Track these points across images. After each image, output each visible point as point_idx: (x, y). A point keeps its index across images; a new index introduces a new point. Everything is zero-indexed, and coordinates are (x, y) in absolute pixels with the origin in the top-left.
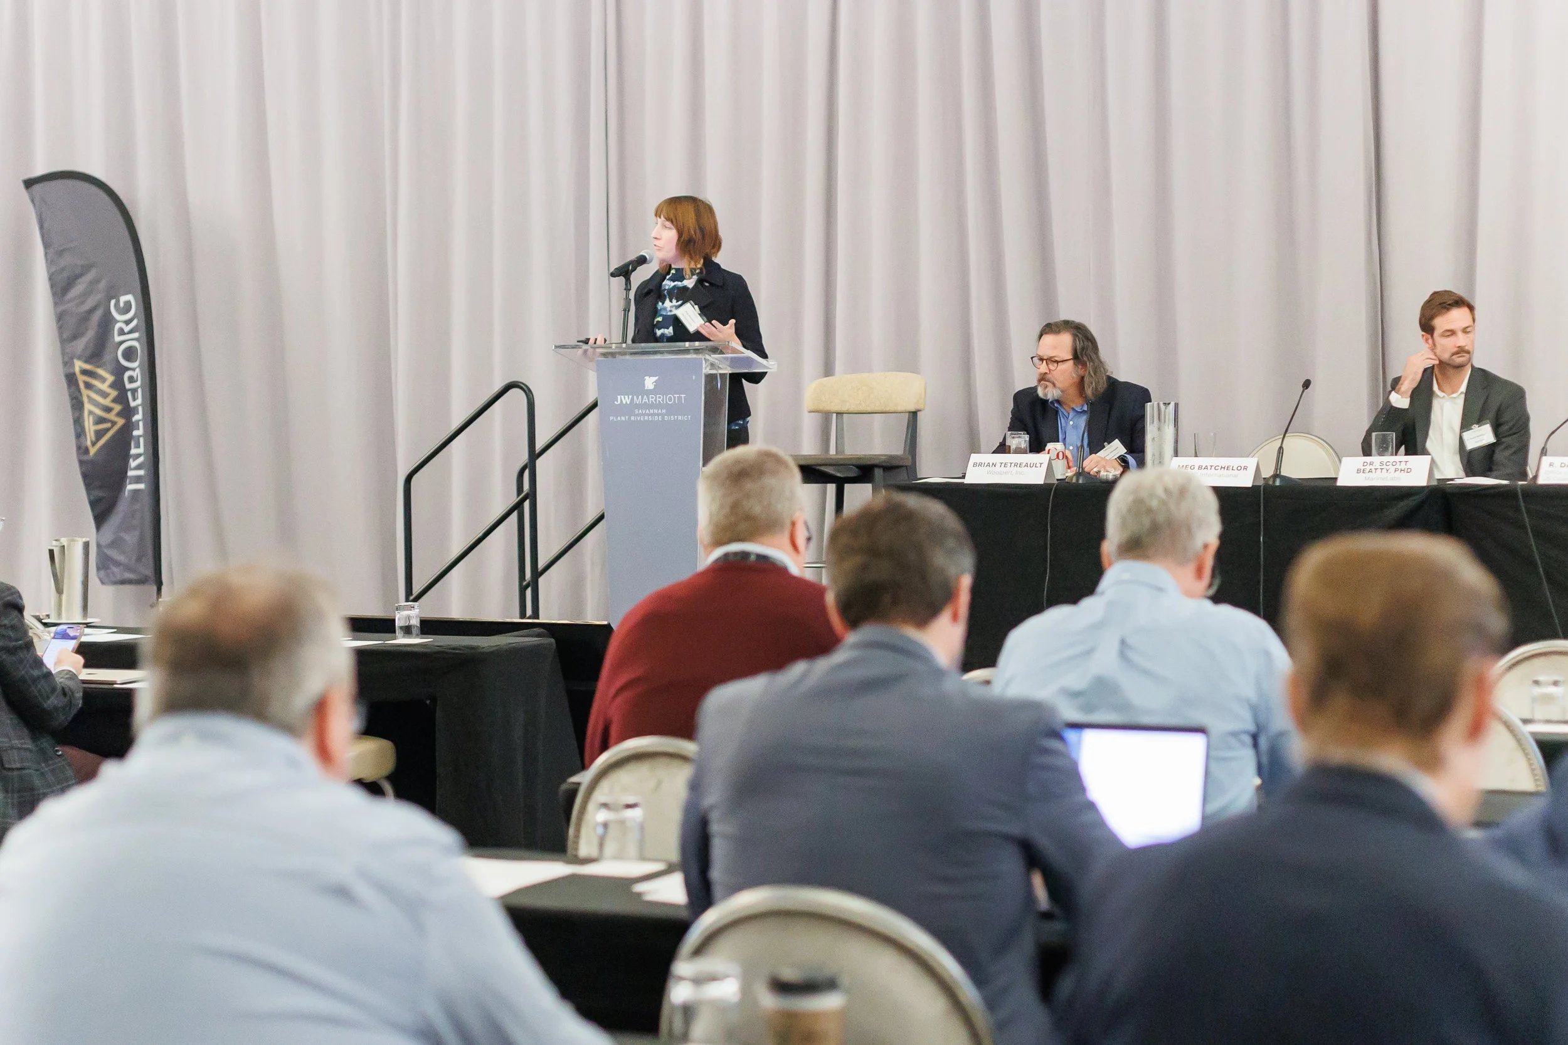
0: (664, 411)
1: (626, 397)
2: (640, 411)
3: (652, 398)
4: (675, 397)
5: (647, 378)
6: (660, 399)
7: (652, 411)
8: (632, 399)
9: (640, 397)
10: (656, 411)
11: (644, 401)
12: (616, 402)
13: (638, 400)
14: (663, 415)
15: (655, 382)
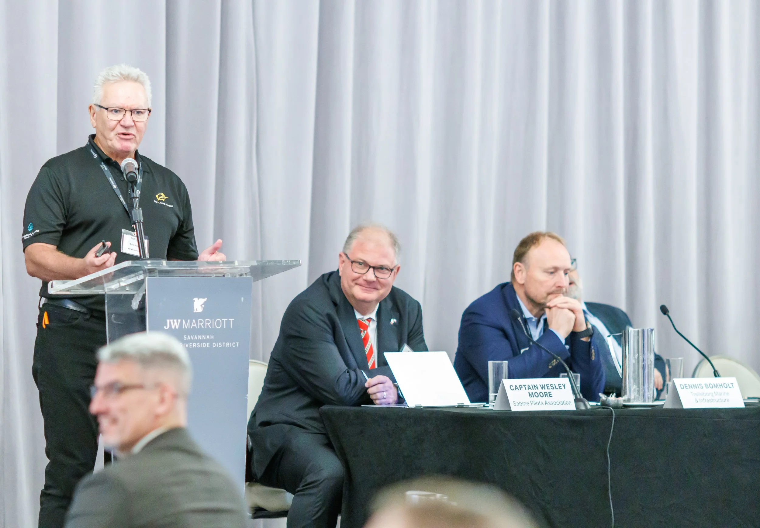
0: (212, 337)
1: (175, 321)
2: (189, 338)
3: (201, 322)
4: (223, 322)
5: (196, 299)
6: (208, 323)
7: (200, 337)
8: (181, 322)
9: (189, 321)
10: (204, 337)
11: (193, 325)
12: (165, 327)
13: (186, 325)
14: (211, 341)
15: (204, 303)
